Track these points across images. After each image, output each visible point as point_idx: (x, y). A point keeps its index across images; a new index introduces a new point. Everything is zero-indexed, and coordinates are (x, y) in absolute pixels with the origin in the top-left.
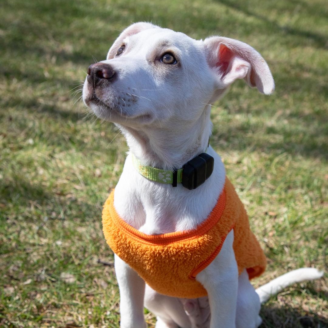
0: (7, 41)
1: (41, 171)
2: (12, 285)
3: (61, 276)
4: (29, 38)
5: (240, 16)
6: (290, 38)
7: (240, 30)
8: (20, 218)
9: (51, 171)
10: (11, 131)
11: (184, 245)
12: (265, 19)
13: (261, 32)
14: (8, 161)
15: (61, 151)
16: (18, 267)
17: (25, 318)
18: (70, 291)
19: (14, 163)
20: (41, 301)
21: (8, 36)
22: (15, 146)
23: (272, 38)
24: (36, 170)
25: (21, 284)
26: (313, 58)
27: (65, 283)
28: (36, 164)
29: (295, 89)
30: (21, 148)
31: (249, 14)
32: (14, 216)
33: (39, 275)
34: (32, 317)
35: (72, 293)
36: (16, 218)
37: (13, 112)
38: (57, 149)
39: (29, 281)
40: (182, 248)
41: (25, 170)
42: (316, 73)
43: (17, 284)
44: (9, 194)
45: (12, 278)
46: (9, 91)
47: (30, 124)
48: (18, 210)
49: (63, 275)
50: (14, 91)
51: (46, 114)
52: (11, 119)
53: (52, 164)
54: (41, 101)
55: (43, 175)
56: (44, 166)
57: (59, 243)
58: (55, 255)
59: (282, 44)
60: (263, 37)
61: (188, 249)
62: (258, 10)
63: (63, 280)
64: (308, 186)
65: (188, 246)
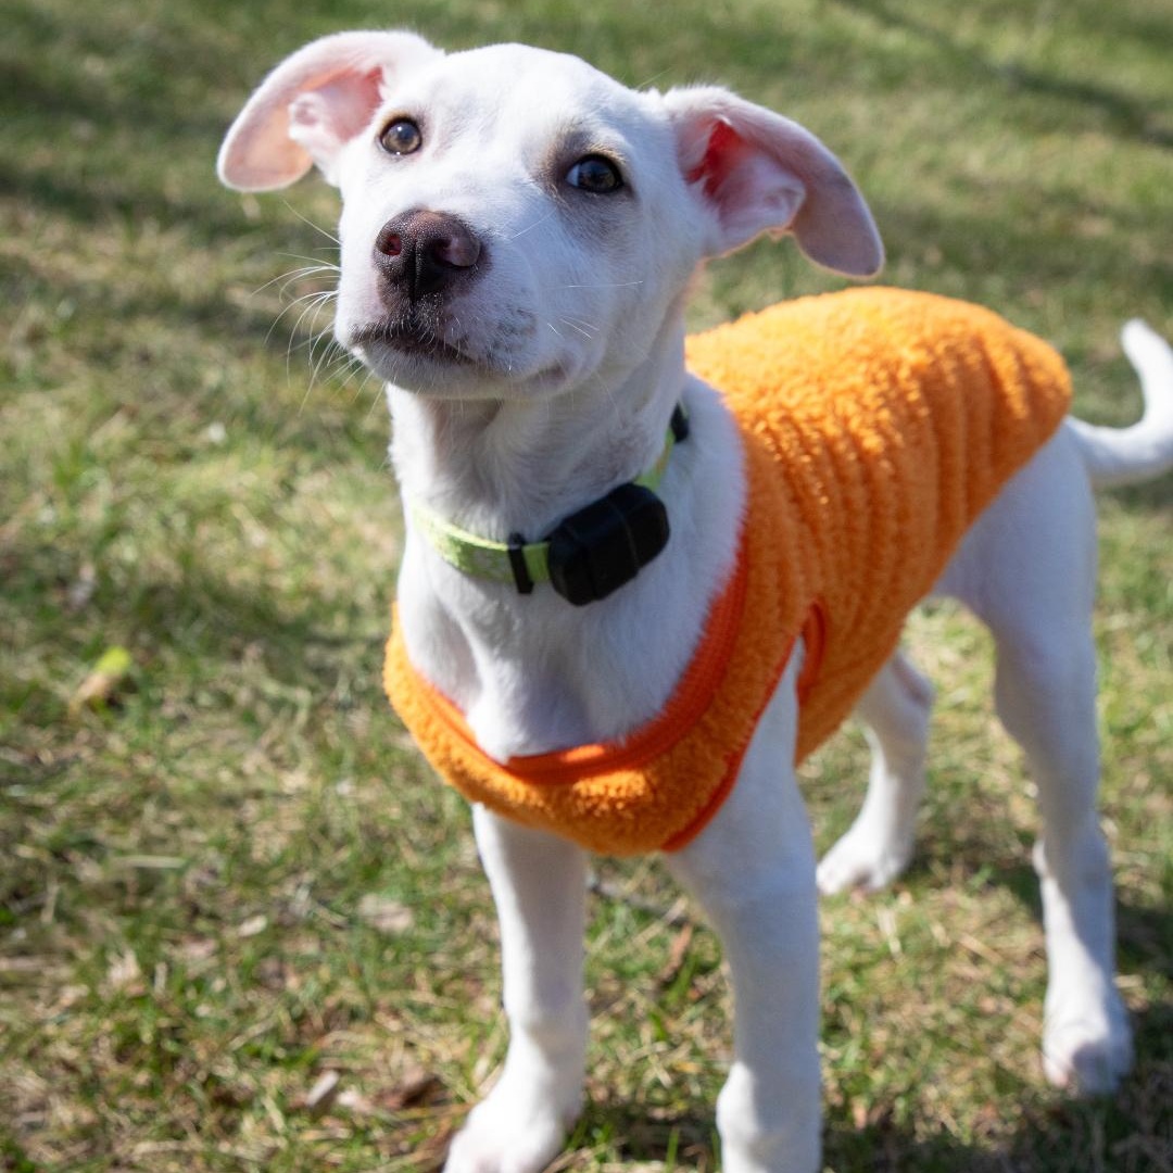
0: (116, 95)
1: (258, 536)
2: (199, 937)
3: (361, 906)
4: (186, 86)
5: (861, 27)
6: (1028, 102)
7: (865, 73)
8: (205, 699)
9: (291, 537)
10: (152, 397)
11: (607, 787)
12: (942, 39)
13: (935, 80)
14: (148, 500)
15: (317, 467)
16: (213, 873)
17: (257, 1055)
18: (397, 960)
19: (168, 507)
20: (305, 997)
21: (121, 79)
22: (168, 450)
23: (975, 100)
24: (238, 531)
25: (230, 934)
26: (1107, 170)
27: (377, 932)
28: (238, 511)
29: (1061, 273)
30: (185, 456)
31: (890, 20)
32: (185, 691)
33: (285, 904)
34: (280, 1053)
35: (403, 968)
36: (192, 700)
37: (154, 335)
38: (305, 463)
39: (256, 925)
40: (600, 798)
41: (205, 531)
42: (1123, 220)
43: (217, 935)
44: (159, 617)
45: (196, 911)
46: (132, 260)
47: (212, 377)
48: (196, 670)
49: (370, 904)
50: (149, 263)
51: (261, 342)
52: (145, 358)
53: (293, 512)
54: (241, 297)
55: (265, 551)
56: (268, 518)
57: (345, 788)
58: (336, 834)
59: (1006, 121)
60: (941, 97)
61: (620, 800)
62: (918, 11)
63: (370, 921)
64: (1150, 602)
65: (618, 789)
